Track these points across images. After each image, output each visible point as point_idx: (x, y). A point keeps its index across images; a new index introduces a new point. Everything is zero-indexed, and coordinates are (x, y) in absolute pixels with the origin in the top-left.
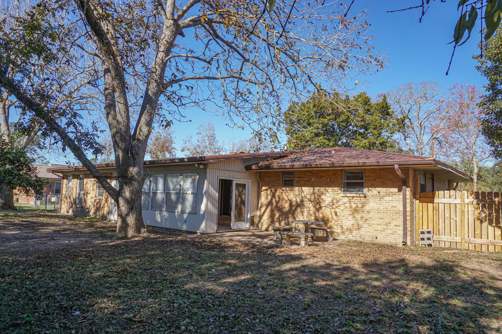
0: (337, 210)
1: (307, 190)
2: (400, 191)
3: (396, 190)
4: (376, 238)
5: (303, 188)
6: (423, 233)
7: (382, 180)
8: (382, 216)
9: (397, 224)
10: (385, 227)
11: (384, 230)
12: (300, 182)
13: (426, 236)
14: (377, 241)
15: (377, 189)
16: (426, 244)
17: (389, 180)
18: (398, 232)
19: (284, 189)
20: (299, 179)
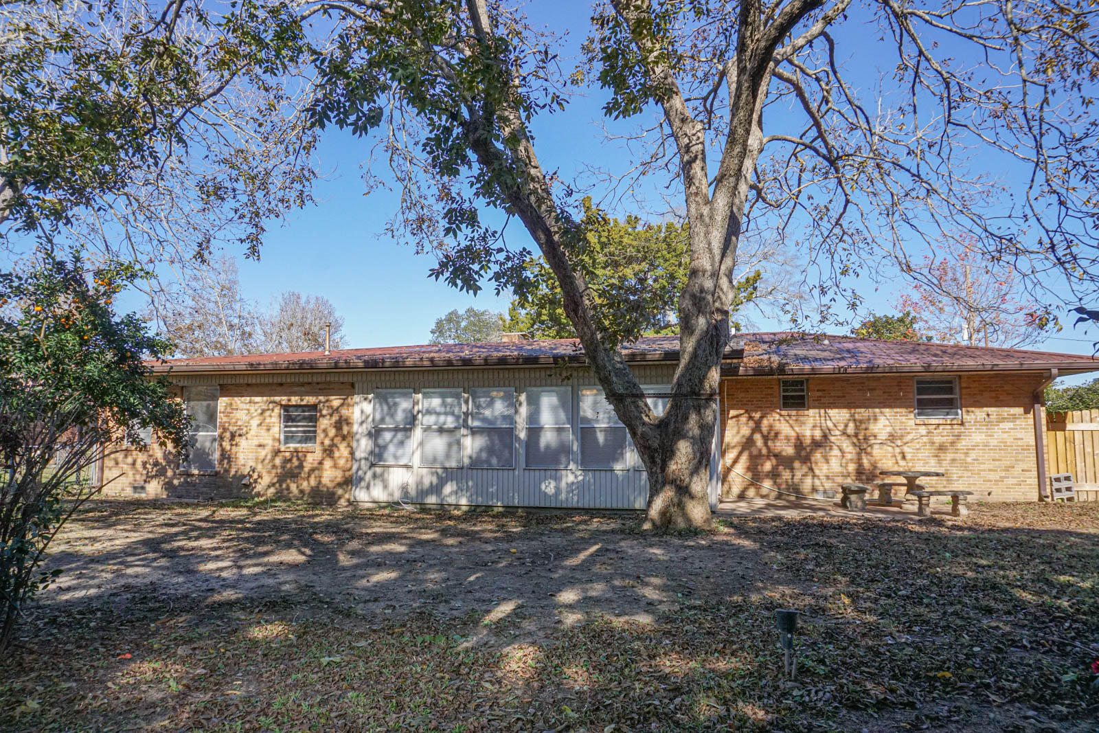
0: (906, 449)
1: (839, 416)
2: (1027, 412)
3: (1020, 410)
4: (989, 494)
5: (830, 411)
6: (1058, 480)
7: (993, 394)
8: (997, 456)
9: (1026, 468)
10: (1003, 474)
11: (1002, 479)
12: (823, 400)
13: (1064, 484)
14: (990, 499)
15: (985, 409)
16: (1065, 498)
17: (1008, 394)
18: (1029, 481)
19: (783, 413)
20: (819, 394)
